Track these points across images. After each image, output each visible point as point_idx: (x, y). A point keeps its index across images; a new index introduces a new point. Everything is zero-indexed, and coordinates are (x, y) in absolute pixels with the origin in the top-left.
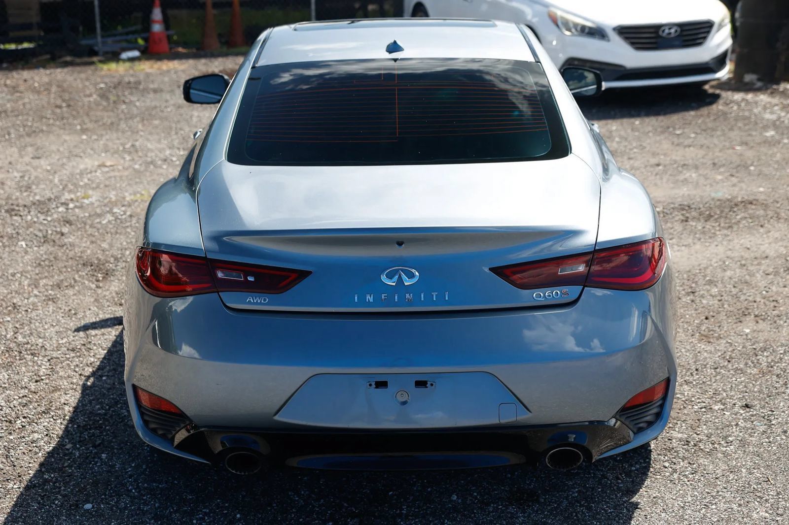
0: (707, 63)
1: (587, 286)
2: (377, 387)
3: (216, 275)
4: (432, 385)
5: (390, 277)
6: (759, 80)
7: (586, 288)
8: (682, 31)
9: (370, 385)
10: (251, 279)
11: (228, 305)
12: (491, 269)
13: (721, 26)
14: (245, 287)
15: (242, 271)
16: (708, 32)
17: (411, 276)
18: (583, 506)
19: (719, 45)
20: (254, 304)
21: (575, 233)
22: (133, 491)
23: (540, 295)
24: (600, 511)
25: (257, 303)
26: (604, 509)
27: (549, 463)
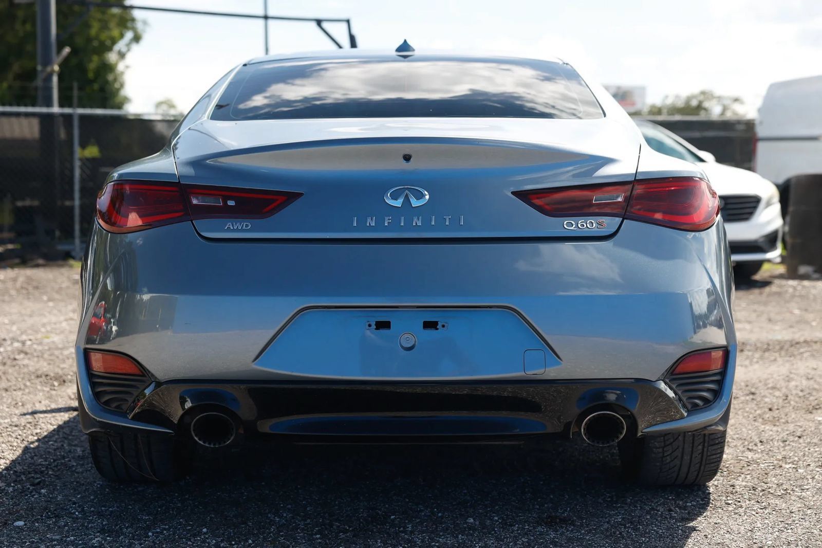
0: (755, 241)
1: (626, 219)
2: (377, 329)
3: (190, 202)
4: (443, 326)
5: (395, 197)
6: (816, 271)
7: (625, 220)
8: (726, 204)
9: (370, 326)
10: (231, 203)
11: (203, 234)
12: (513, 193)
13: (769, 204)
14: (224, 212)
15: (219, 195)
16: (755, 208)
17: (420, 196)
18: (629, 527)
19: (768, 223)
20: (234, 231)
21: (608, 161)
22: (77, 513)
23: (571, 225)
24: (649, 532)
25: (237, 230)
26: (654, 530)
27: (585, 435)
